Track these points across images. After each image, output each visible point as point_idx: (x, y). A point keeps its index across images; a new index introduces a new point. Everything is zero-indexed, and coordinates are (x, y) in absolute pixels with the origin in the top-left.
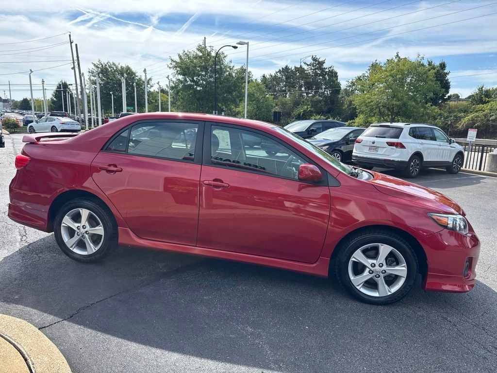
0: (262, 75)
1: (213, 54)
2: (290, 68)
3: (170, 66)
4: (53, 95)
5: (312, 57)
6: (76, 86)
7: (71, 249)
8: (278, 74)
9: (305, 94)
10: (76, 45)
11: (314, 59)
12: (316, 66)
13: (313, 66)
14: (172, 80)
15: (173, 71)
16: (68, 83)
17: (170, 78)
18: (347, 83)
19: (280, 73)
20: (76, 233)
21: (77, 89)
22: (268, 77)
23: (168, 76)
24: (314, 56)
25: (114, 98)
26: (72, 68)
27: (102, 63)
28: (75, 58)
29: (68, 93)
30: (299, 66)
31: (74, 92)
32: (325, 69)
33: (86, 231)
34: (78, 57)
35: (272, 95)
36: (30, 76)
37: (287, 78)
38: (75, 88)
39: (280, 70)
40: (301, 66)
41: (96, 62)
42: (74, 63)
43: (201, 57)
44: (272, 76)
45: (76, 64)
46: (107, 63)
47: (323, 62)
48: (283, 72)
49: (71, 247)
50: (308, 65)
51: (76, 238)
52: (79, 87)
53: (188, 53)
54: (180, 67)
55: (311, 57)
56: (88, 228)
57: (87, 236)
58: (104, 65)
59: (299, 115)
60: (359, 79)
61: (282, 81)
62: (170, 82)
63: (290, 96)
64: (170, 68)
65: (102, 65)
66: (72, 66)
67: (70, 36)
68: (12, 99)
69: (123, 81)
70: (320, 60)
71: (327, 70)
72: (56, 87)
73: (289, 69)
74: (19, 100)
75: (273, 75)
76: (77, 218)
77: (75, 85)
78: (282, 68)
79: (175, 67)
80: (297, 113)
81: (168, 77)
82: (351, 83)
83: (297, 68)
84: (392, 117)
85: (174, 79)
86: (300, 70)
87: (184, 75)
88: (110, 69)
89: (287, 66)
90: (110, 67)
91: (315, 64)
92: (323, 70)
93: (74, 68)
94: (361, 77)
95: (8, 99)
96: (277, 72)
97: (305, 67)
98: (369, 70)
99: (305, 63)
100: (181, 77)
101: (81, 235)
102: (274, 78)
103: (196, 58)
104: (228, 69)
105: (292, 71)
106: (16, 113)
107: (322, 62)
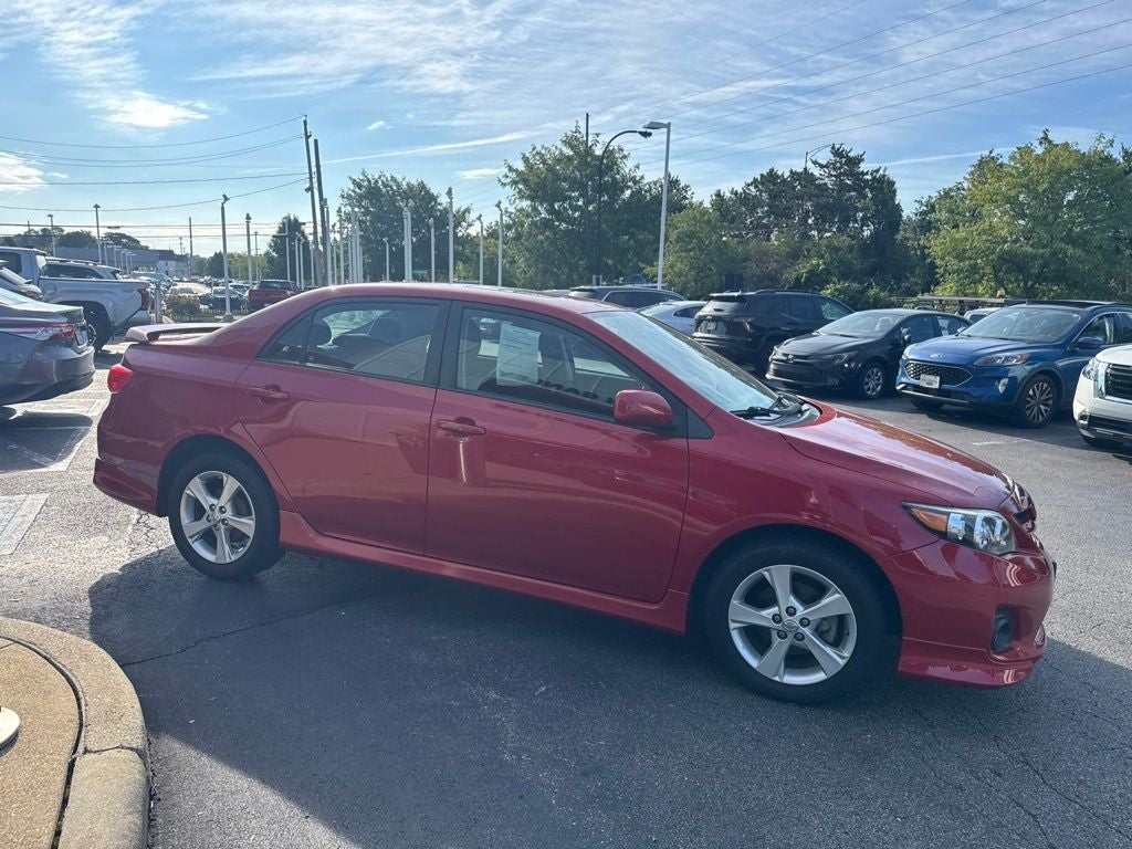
0: (714, 192)
1: (598, 151)
2: (780, 173)
3: (503, 180)
4: (271, 247)
5: (833, 148)
6: (315, 227)
7: (190, 540)
8: (752, 188)
9: (816, 233)
10: (316, 141)
11: (837, 153)
12: (840, 168)
13: (835, 169)
14: (507, 212)
15: (510, 191)
16: (301, 220)
17: (503, 206)
18: (917, 205)
19: (756, 187)
20: (206, 515)
21: (315, 233)
22: (728, 195)
23: (500, 202)
24: (837, 146)
25: (391, 250)
26: (307, 190)
27: (370, 177)
28: (314, 169)
29: (299, 240)
30: (801, 170)
31: (311, 238)
32: (863, 174)
33: (224, 520)
34: (318, 166)
35: (735, 236)
36: (223, 208)
37: (774, 196)
38: (312, 230)
39: (755, 180)
40: (805, 169)
41: (358, 176)
42: (311, 178)
43: (569, 159)
44: (736, 193)
45: (315, 180)
46: (380, 177)
47: (858, 160)
48: (763, 184)
49: (191, 537)
50: (822, 166)
51: (202, 525)
52: (319, 229)
53: (543, 152)
54: (525, 182)
55: (829, 149)
56: (229, 514)
57: (222, 527)
58: (373, 181)
59: (798, 280)
60: (947, 194)
61: (760, 204)
62: (502, 215)
63: (778, 239)
64: (503, 185)
65: (369, 181)
66: (308, 185)
67: (305, 122)
68: (194, 254)
69: (407, 214)
70: (851, 155)
71: (868, 177)
72: (277, 229)
73: (778, 177)
74: (207, 257)
75: (740, 191)
76: (215, 488)
77: (312, 225)
78: (762, 175)
79: (514, 183)
80: (794, 277)
81: (498, 206)
82: (926, 206)
83: (796, 173)
84: (1026, 284)
85: (512, 209)
86: (805, 177)
87: (532, 198)
88: (384, 190)
89: (772, 170)
90: (385, 185)
91: (838, 165)
92: (858, 176)
93: (310, 189)
94: (951, 190)
95: (186, 256)
96: (748, 185)
97: (816, 172)
98: (972, 173)
99: (815, 163)
100: (526, 204)
101: (212, 523)
102: (743, 199)
103: (559, 161)
104: (630, 184)
105: (784, 180)
106: (202, 283)
107: (855, 158)
